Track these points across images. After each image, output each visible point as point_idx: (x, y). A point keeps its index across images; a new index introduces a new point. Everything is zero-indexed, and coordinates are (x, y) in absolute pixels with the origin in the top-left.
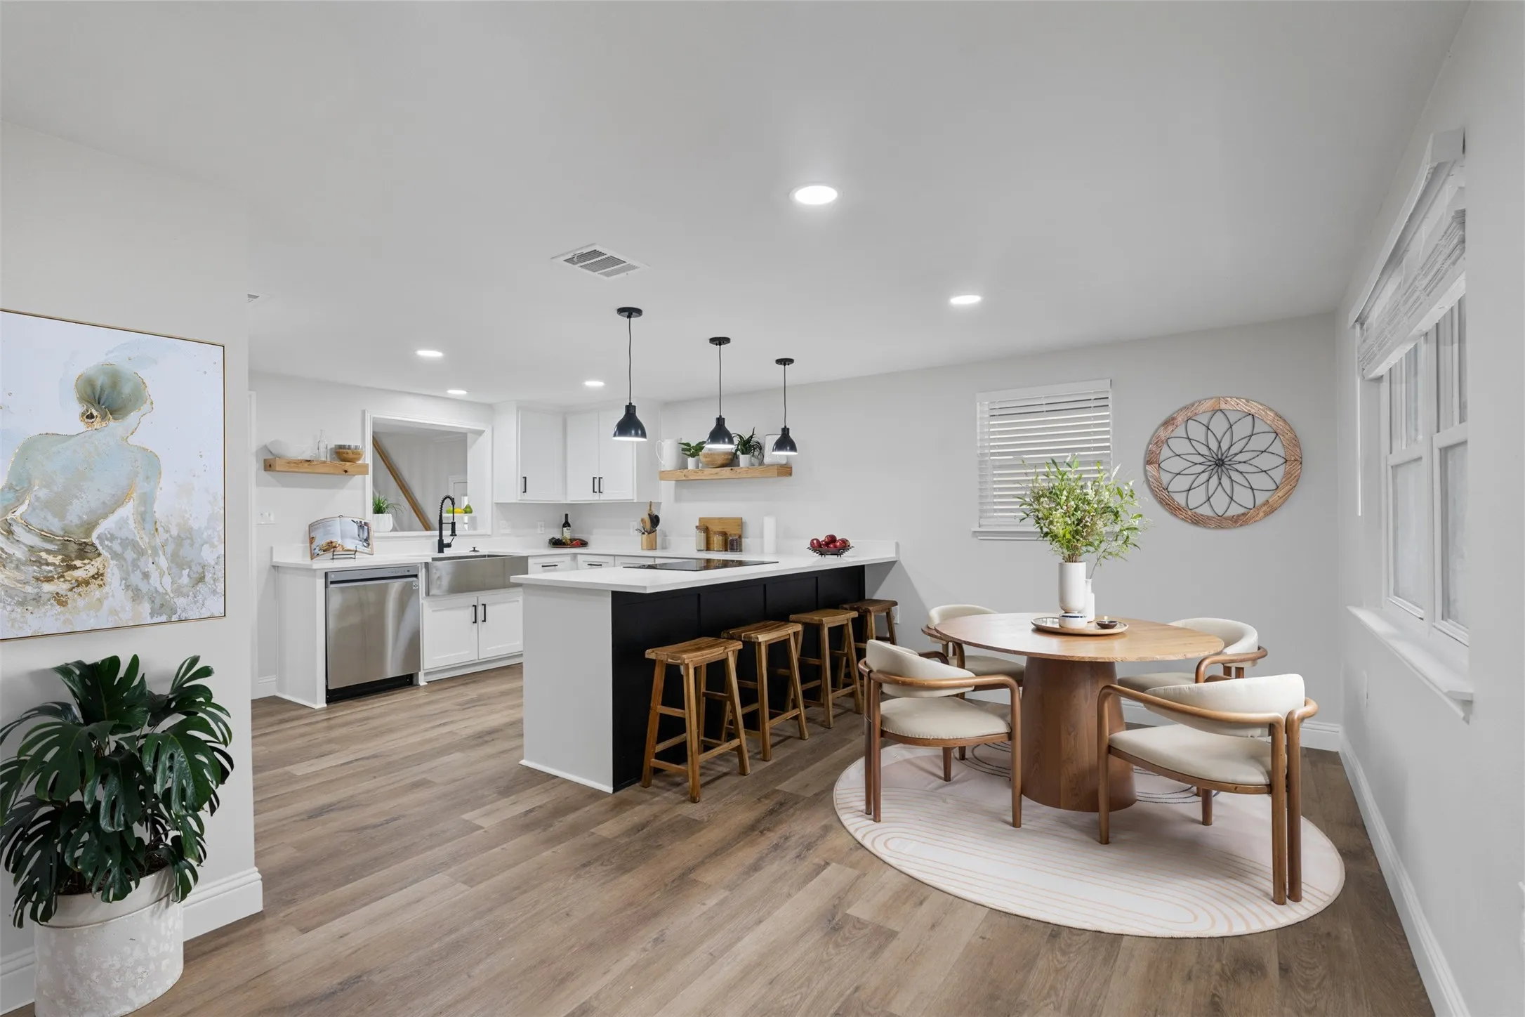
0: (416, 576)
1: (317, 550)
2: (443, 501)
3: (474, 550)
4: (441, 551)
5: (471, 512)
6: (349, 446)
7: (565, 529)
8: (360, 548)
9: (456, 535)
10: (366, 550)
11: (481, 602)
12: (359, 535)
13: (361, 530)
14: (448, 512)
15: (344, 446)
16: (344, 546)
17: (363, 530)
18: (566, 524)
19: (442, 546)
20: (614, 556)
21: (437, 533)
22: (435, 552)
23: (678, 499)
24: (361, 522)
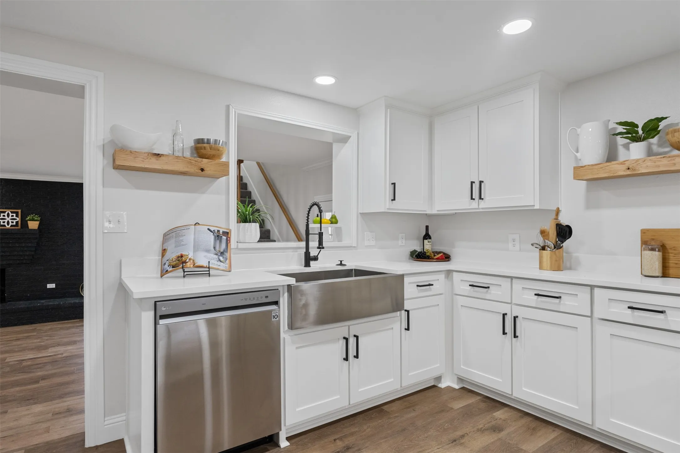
0: (276, 303)
1: (166, 266)
2: (310, 209)
3: (341, 264)
4: (307, 265)
5: (336, 223)
6: (208, 140)
7: (426, 241)
8: (214, 263)
9: (323, 248)
10: (222, 266)
11: (353, 333)
12: (214, 248)
13: (218, 241)
14: (314, 222)
15: (203, 139)
16: (196, 261)
17: (221, 241)
18: (427, 236)
19: (308, 259)
20: (512, 278)
21: (303, 244)
22: (301, 265)
23: (590, 204)
24: (218, 231)
